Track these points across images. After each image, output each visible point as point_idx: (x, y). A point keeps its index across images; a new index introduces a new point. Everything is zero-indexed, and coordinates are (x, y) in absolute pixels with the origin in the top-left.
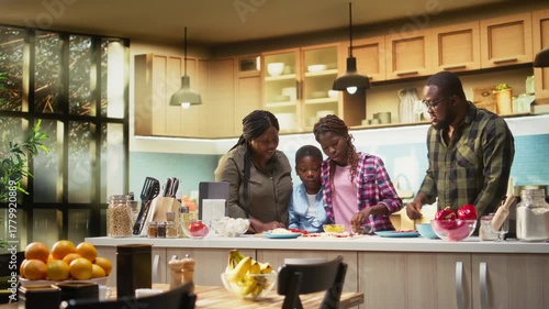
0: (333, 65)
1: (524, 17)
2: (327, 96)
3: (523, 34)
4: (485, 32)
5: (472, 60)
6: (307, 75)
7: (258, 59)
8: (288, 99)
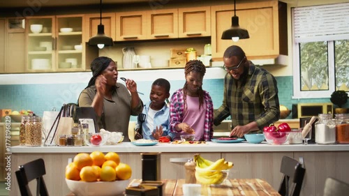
0: (78, 29)
1: (207, 9)
2: (74, 49)
3: (205, 19)
4: (181, 16)
5: (173, 32)
6: (60, 34)
7: (24, 21)
8: (45, 49)
